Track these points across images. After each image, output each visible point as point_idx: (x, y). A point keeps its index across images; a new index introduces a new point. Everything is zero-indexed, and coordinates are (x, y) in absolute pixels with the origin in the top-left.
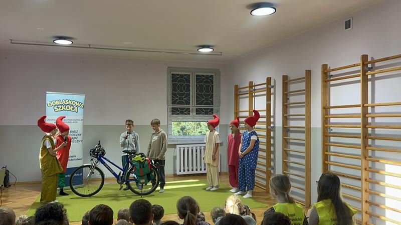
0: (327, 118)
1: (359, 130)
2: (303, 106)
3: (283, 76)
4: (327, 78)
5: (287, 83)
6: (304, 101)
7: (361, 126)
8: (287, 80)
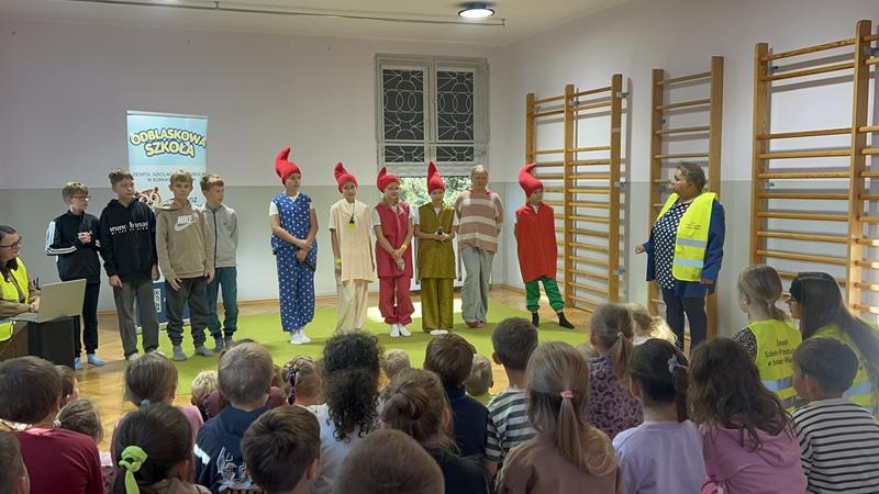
0: (763, 159)
1: (845, 183)
2: (705, 136)
3: (655, 70)
4: (766, 74)
5: (661, 87)
6: (708, 124)
7: (851, 173)
8: (662, 79)
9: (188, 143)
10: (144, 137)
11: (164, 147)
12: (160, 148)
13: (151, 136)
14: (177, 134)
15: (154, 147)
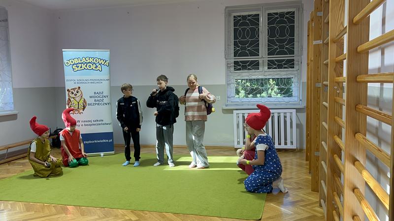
9: (98, 64)
10: (72, 62)
11: (84, 66)
12: (81, 67)
13: (76, 61)
14: (91, 60)
15: (78, 67)
